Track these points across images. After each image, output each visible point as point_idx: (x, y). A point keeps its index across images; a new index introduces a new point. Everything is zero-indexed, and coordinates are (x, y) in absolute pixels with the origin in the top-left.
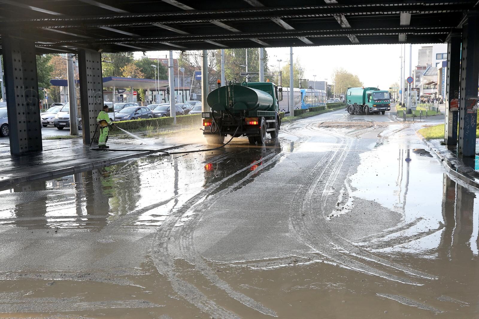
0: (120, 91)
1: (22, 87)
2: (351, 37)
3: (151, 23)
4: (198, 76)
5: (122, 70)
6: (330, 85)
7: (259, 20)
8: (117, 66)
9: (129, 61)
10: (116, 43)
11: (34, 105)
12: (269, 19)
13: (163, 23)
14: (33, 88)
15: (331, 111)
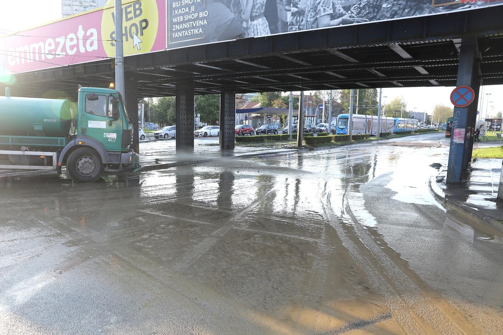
0: (269, 117)
1: (184, 114)
2: (432, 81)
3: (285, 74)
4: (321, 107)
5: (273, 103)
6: (429, 116)
7: (352, 70)
8: (270, 100)
9: (278, 97)
10: (269, 87)
11: (191, 124)
12: (365, 70)
13: (294, 73)
14: (191, 115)
15: (417, 135)
